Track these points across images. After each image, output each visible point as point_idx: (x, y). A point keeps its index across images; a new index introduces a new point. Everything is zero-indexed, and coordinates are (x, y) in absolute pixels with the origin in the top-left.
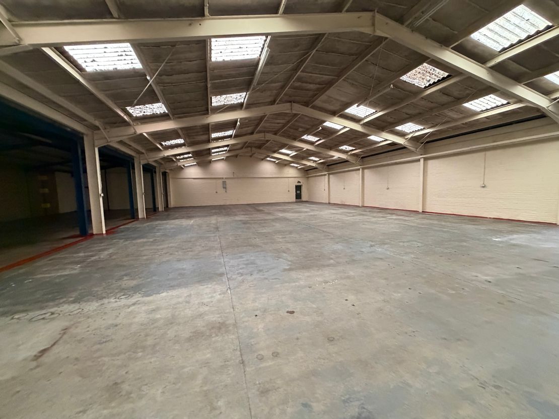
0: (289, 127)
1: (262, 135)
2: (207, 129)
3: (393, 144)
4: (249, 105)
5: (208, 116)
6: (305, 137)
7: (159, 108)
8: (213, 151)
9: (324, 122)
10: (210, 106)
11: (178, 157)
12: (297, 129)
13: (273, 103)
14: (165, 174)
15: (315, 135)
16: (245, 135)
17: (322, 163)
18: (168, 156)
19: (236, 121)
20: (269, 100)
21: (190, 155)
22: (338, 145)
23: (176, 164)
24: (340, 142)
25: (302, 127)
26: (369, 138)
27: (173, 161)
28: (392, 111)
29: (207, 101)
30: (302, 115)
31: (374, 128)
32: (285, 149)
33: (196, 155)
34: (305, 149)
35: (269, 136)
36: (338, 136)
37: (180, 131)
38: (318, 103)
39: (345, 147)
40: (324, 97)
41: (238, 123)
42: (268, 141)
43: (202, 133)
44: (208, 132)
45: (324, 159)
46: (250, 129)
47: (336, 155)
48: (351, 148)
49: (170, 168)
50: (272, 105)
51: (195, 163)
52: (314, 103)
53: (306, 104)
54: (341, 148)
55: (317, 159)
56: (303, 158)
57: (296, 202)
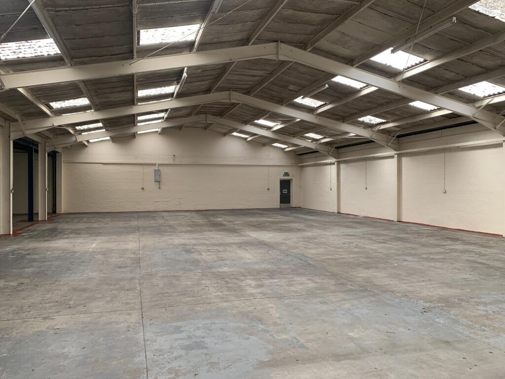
0: (273, 83)
1: (225, 94)
2: (130, 83)
3: (454, 116)
4: (204, 45)
5: (133, 61)
6: (299, 100)
7: (47, 47)
8: (139, 118)
9: (334, 76)
10: (135, 46)
11: (78, 128)
12: (286, 87)
13: (245, 42)
14: (53, 156)
15: (316, 97)
16: (196, 93)
17: (327, 143)
18: (60, 126)
19: (181, 71)
20: (238, 37)
21: (100, 125)
22: (356, 114)
23: (74, 139)
24: (360, 110)
25: (294, 84)
26: (412, 104)
27: (70, 133)
28: (454, 60)
29: (130, 36)
30: (296, 63)
31: (421, 88)
32: (265, 119)
33: (109, 124)
34: (298, 120)
35: (237, 97)
36: (356, 99)
37: (82, 86)
38: (323, 43)
39: (368, 119)
40: (334, 34)
41: (185, 75)
42: (234, 105)
43: (120, 89)
44: (131, 87)
45: (330, 136)
46: (204, 85)
47: (353, 132)
48: (379, 120)
49: (64, 146)
50: (243, 45)
51: (108, 138)
52: (316, 44)
53: (303, 45)
54: (361, 119)
55: (318, 137)
56: (294, 134)
57: (281, 209)
